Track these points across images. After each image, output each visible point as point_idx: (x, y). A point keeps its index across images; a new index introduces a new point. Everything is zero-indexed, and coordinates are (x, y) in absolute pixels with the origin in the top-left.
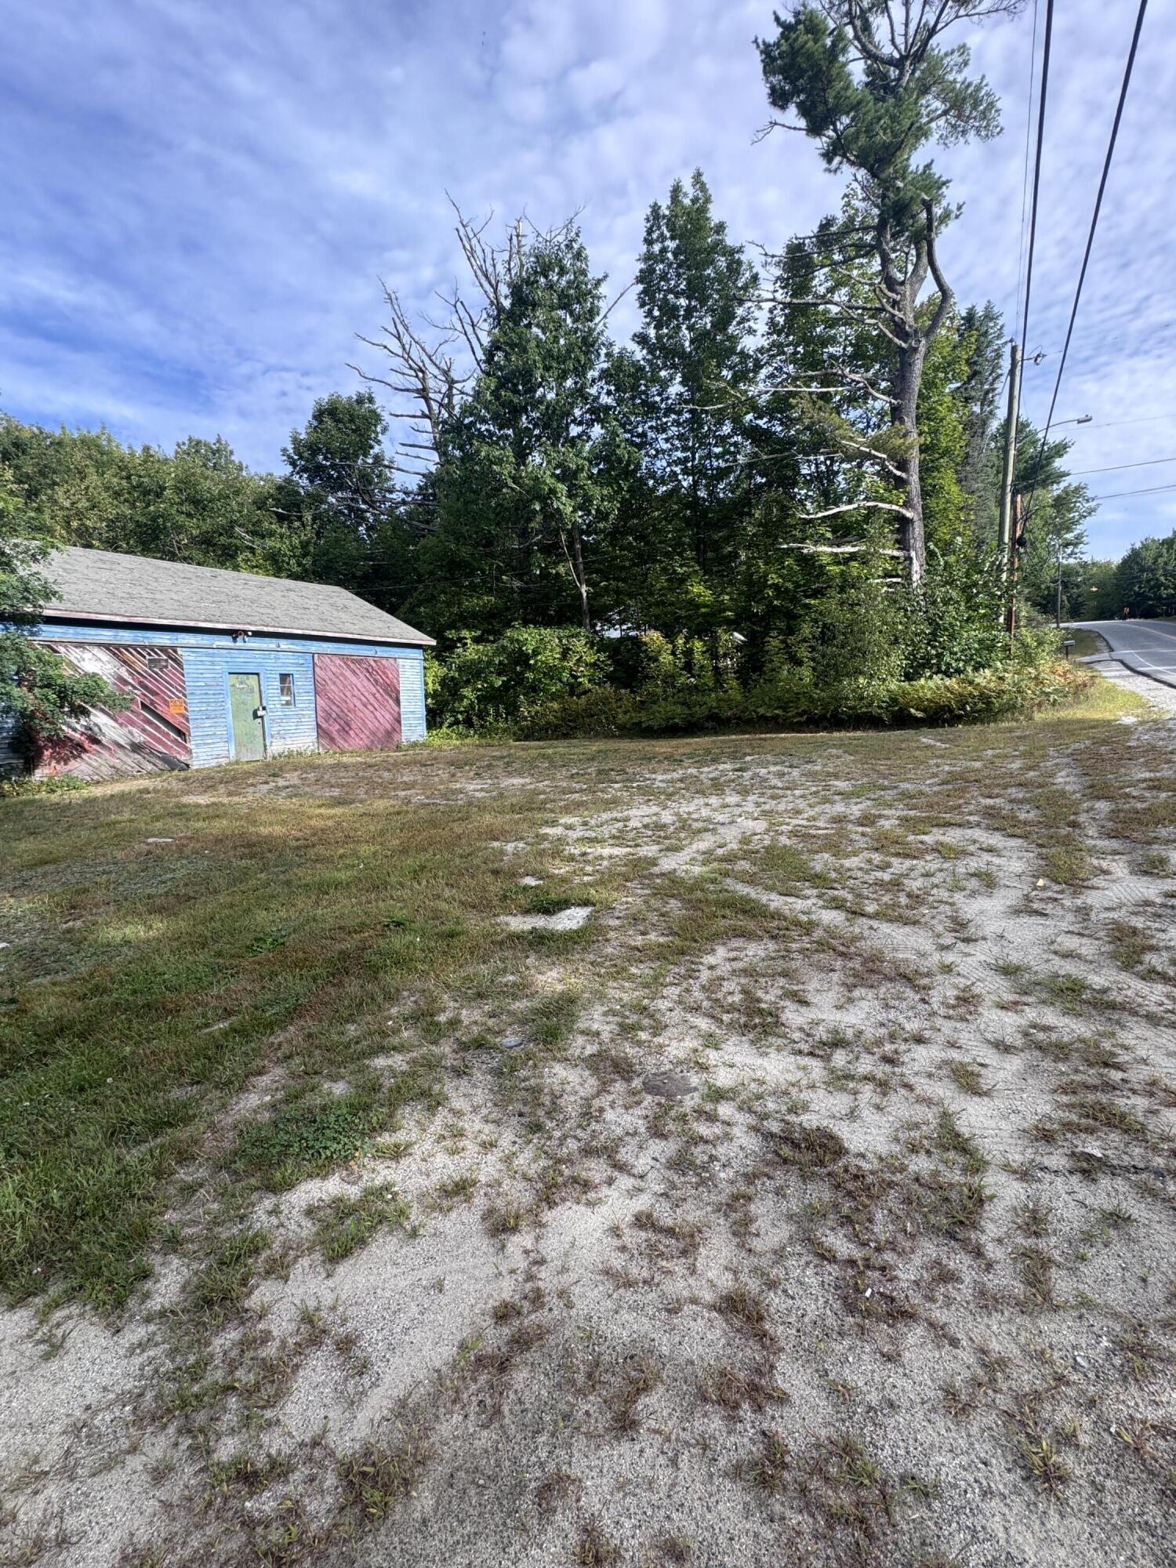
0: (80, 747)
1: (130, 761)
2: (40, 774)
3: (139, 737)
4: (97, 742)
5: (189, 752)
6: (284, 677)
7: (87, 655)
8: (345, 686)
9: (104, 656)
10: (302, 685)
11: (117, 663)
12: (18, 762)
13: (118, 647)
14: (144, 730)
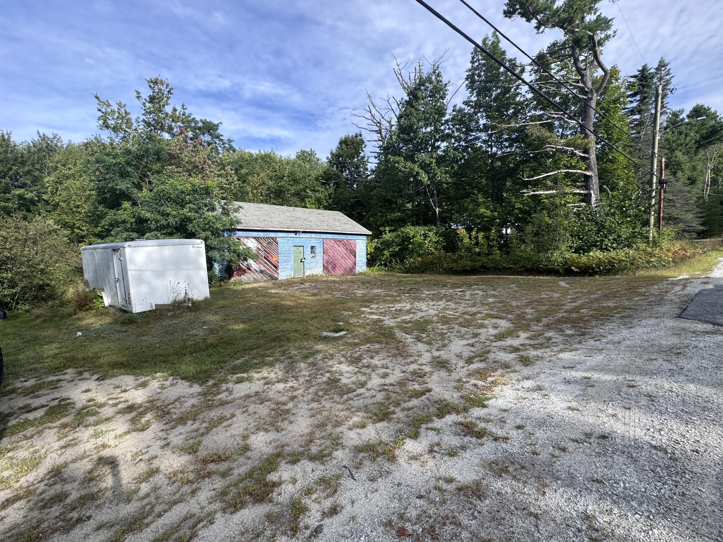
0: (245, 271)
1: (259, 276)
2: (233, 280)
3: (263, 268)
4: (249, 269)
5: (278, 274)
6: (312, 247)
7: (249, 241)
8: (334, 251)
9: (254, 241)
10: (319, 250)
11: (258, 243)
12: (227, 276)
13: (258, 238)
14: (264, 266)
